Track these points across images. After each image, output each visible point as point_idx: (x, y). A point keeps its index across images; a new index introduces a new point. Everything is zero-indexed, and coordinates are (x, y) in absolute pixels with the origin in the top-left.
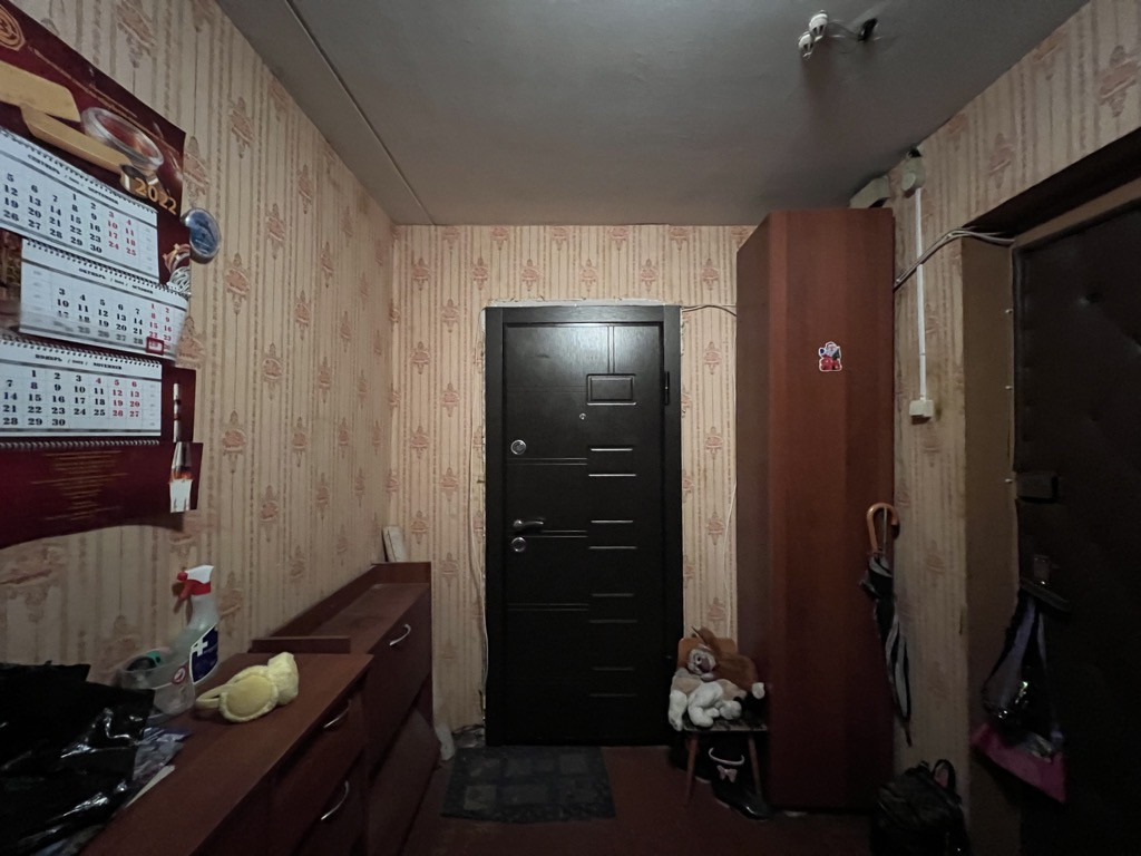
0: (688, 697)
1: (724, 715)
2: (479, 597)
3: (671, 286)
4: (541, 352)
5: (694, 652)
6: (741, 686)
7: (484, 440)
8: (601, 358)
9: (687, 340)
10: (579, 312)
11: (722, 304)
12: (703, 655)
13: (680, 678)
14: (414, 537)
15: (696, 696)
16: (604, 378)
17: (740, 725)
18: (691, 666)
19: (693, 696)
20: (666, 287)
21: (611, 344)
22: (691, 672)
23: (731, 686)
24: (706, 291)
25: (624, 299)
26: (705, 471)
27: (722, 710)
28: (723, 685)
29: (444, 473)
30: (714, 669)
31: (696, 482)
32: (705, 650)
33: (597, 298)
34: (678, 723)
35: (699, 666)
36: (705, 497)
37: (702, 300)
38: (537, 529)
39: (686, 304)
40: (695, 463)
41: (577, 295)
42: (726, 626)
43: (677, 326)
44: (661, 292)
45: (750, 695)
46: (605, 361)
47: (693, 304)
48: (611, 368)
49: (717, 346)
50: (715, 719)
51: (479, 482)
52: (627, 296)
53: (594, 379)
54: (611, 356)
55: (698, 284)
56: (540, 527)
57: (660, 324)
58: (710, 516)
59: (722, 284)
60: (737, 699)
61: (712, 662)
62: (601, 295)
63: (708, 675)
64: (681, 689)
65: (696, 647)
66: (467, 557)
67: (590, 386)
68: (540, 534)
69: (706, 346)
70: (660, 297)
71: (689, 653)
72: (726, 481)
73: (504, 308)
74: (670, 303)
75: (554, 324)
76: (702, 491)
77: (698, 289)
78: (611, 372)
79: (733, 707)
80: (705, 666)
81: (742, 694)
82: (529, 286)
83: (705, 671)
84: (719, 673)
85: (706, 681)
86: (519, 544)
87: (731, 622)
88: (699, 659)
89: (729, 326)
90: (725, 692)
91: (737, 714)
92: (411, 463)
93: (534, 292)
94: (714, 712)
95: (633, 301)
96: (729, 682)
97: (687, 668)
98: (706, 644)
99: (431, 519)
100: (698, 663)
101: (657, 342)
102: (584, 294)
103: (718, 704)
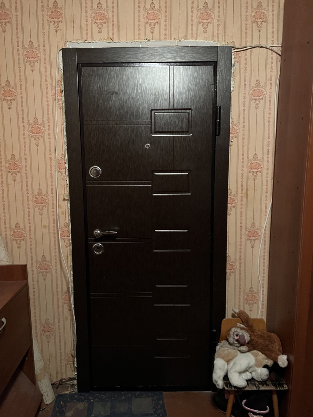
0: (228, 364)
1: (255, 378)
2: (68, 288)
3: (225, 28)
4: (112, 90)
5: (233, 330)
6: (269, 357)
7: (67, 166)
8: (163, 94)
9: (237, 78)
10: (144, 52)
11: (269, 45)
12: (241, 332)
13: (222, 348)
14: (14, 243)
15: (234, 364)
16: (166, 113)
17: (267, 385)
18: (231, 340)
19: (232, 363)
20: (221, 28)
21: (172, 81)
22: (230, 344)
23: (261, 356)
24: (256, 32)
25: (183, 40)
26: (247, 190)
27: (254, 373)
28: (256, 356)
29: (36, 193)
30: (248, 343)
31: (239, 199)
32: (242, 329)
33: (160, 39)
34: (220, 384)
35: (237, 340)
36: (246, 211)
37: (252, 42)
38: (112, 237)
39: (237, 45)
40: (240, 184)
41: (142, 37)
42: (258, 307)
43: (229, 65)
44: (215, 34)
45: (276, 364)
46: (167, 97)
47: (243, 45)
48: (172, 103)
49: (262, 84)
50: (248, 381)
51: (65, 200)
52: (186, 38)
53: (157, 113)
54: (172, 93)
55: (249, 27)
56: (114, 235)
57: (214, 64)
58: (249, 226)
59: (270, 26)
60: (266, 366)
61: (247, 337)
62: (163, 37)
63: (244, 348)
64: (223, 358)
65: (236, 326)
66: (58, 258)
67: (153, 120)
68: (115, 240)
69: (253, 84)
70: (215, 39)
71: (230, 330)
72: (264, 198)
73: (78, 49)
74: (223, 44)
75: (122, 64)
76: (244, 207)
77: (249, 31)
78: (172, 107)
79: (262, 373)
80: (242, 341)
81: (270, 363)
82: (100, 28)
83: (242, 345)
84: (252, 346)
85: (242, 352)
86: (98, 248)
87: (263, 305)
88: (237, 335)
89: (274, 65)
90: (256, 360)
91: (265, 377)
92: (8, 185)
93: (104, 35)
94: (248, 376)
95: (191, 42)
96: (260, 353)
97: (227, 340)
98: (243, 323)
99: (27, 229)
100: (236, 338)
101: (211, 80)
102: (149, 35)
103: (250, 370)
